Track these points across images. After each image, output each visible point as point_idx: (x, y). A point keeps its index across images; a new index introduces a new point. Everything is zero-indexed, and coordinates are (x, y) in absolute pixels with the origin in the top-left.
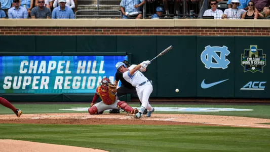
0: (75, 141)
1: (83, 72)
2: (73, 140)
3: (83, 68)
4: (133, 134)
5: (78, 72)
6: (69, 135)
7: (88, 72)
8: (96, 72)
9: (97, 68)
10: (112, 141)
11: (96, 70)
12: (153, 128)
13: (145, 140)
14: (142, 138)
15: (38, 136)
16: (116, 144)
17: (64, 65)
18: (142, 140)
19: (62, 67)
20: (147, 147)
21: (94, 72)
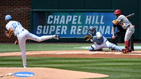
0: (87, 69)
1: (89, 23)
2: (85, 68)
3: (90, 20)
4: (124, 64)
5: (86, 23)
6: (82, 65)
7: (93, 23)
9: (99, 20)
10: (111, 69)
12: (137, 60)
13: (132, 68)
14: (130, 67)
15: (61, 65)
16: (114, 71)
17: (77, 18)
18: (131, 68)
19: (76, 20)
20: (135, 73)
21: (97, 22)
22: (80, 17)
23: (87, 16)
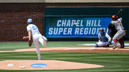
0: (87, 61)
1: (89, 25)
3: (90, 23)
4: (116, 57)
5: (87, 25)
6: (84, 58)
7: (92, 25)
8: (96, 26)
9: (97, 24)
10: (106, 61)
11: (96, 24)
12: (127, 54)
13: (123, 60)
14: (121, 59)
15: (68, 58)
16: (108, 63)
17: (80, 22)
20: (124, 64)
21: (95, 25)
22: (82, 21)
23: (88, 21)
